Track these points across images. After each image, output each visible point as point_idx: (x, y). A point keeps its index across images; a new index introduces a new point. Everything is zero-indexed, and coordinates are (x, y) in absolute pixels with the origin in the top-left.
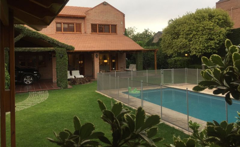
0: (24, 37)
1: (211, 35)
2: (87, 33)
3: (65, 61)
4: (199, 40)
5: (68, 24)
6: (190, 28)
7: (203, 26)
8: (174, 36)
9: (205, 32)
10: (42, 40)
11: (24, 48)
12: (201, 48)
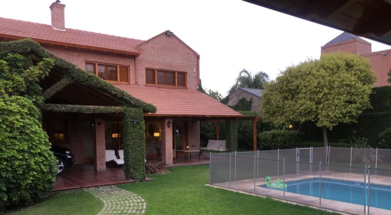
0: (69, 84)
1: (351, 96)
2: (139, 85)
3: (141, 132)
4: (334, 102)
5: (106, 65)
6: (319, 83)
7: (339, 80)
8: (287, 95)
9: (342, 89)
10: (102, 92)
11: (70, 106)
12: (337, 115)
